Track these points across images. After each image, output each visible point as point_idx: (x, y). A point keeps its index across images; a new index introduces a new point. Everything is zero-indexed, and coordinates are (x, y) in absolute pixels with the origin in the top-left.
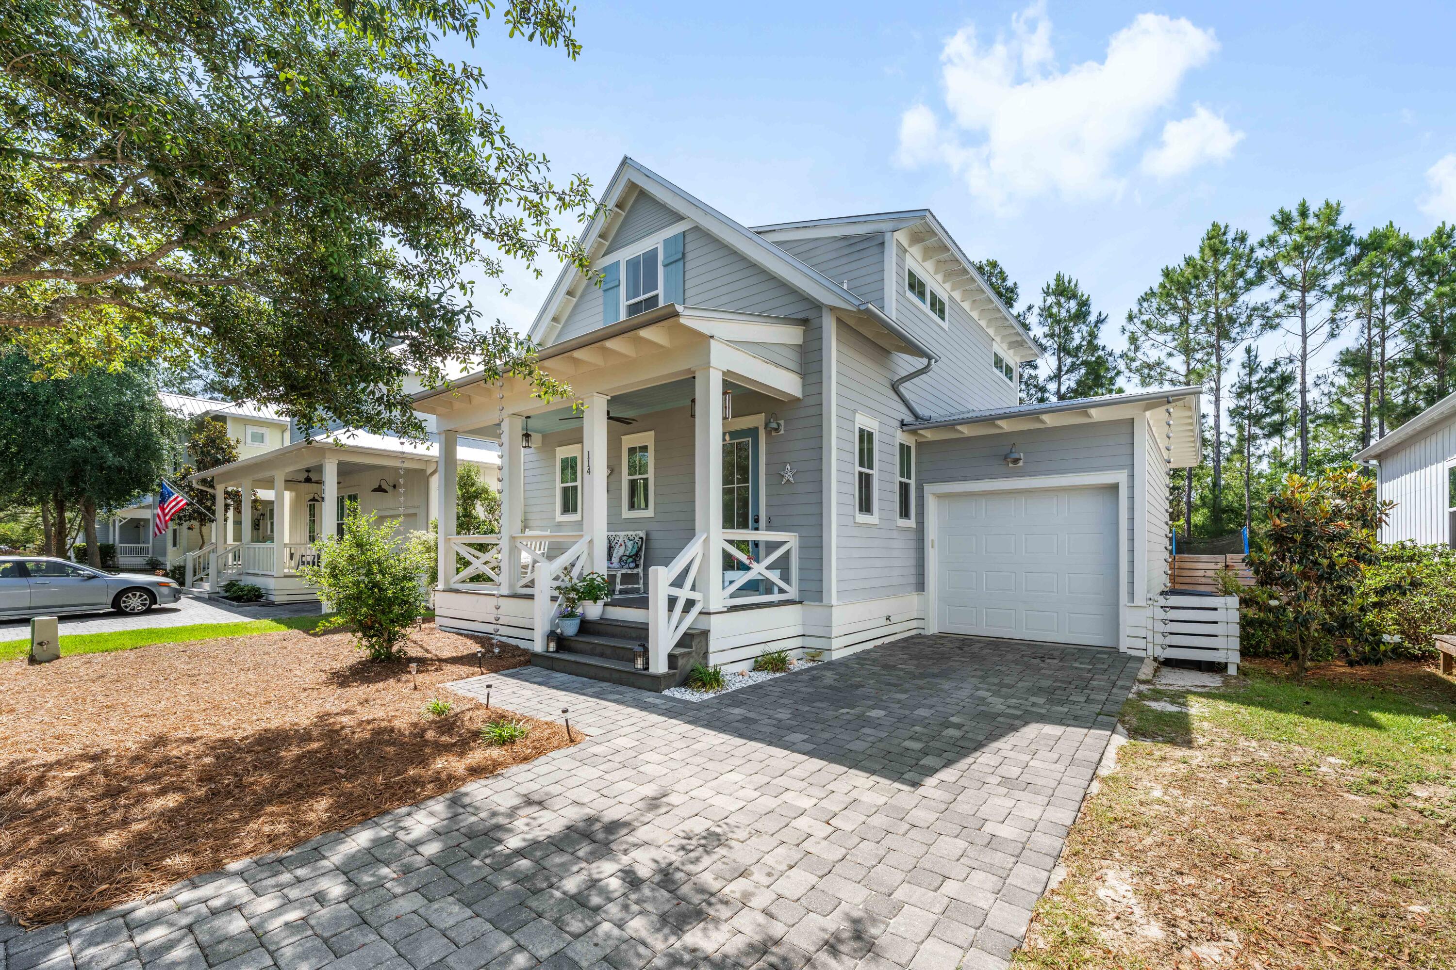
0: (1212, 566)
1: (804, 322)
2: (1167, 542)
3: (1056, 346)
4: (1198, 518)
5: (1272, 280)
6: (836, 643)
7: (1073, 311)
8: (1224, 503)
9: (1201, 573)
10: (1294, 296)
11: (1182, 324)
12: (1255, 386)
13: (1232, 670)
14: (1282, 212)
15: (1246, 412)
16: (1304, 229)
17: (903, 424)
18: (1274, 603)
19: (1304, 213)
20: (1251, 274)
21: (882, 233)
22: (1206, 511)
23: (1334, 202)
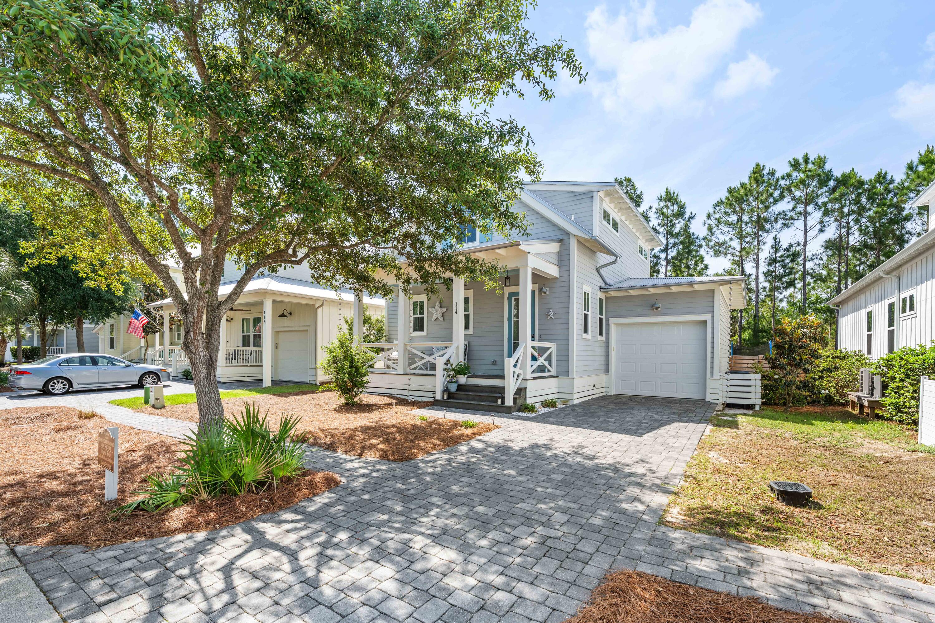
0: (751, 362)
1: (561, 241)
2: (728, 348)
3: (665, 232)
4: (746, 335)
5: (789, 198)
6: (575, 396)
7: (675, 211)
8: (761, 326)
9: (746, 365)
10: (801, 208)
11: (738, 221)
12: (778, 259)
13: (757, 408)
14: (794, 159)
15: (774, 274)
16: (806, 171)
17: (601, 288)
18: (776, 377)
19: (806, 161)
20: (777, 194)
21: (592, 192)
22: (750, 331)
23: (822, 156)
